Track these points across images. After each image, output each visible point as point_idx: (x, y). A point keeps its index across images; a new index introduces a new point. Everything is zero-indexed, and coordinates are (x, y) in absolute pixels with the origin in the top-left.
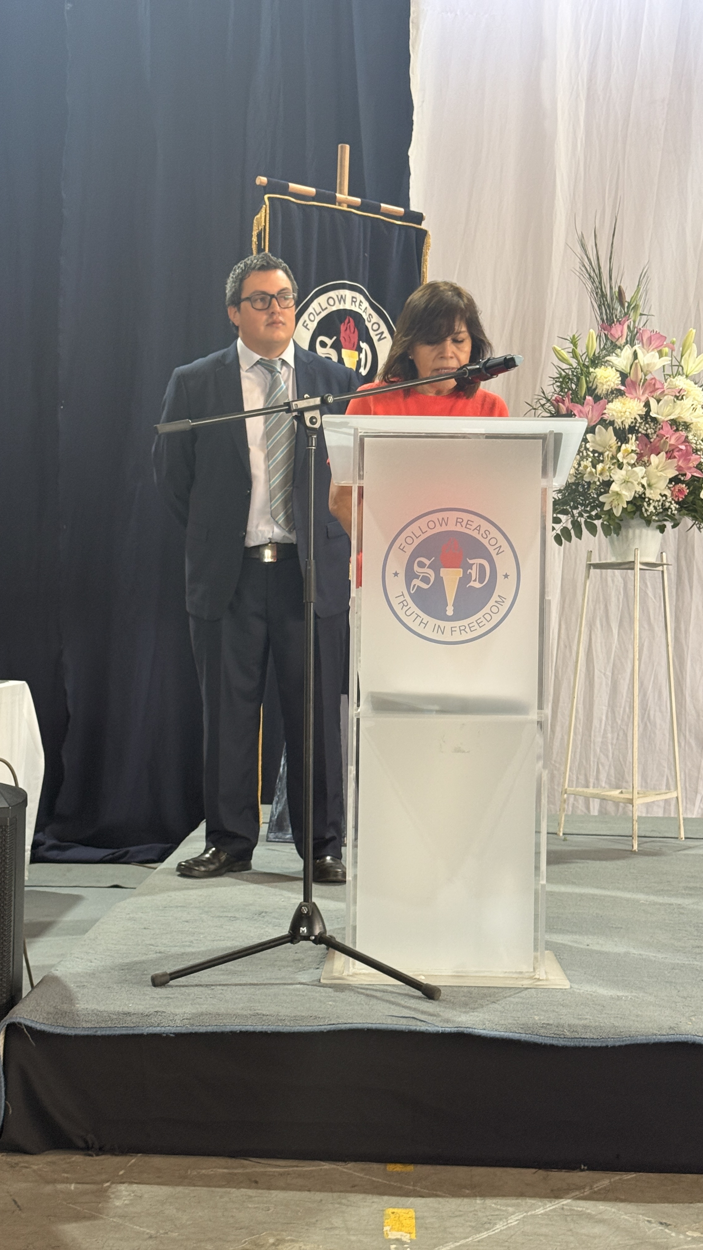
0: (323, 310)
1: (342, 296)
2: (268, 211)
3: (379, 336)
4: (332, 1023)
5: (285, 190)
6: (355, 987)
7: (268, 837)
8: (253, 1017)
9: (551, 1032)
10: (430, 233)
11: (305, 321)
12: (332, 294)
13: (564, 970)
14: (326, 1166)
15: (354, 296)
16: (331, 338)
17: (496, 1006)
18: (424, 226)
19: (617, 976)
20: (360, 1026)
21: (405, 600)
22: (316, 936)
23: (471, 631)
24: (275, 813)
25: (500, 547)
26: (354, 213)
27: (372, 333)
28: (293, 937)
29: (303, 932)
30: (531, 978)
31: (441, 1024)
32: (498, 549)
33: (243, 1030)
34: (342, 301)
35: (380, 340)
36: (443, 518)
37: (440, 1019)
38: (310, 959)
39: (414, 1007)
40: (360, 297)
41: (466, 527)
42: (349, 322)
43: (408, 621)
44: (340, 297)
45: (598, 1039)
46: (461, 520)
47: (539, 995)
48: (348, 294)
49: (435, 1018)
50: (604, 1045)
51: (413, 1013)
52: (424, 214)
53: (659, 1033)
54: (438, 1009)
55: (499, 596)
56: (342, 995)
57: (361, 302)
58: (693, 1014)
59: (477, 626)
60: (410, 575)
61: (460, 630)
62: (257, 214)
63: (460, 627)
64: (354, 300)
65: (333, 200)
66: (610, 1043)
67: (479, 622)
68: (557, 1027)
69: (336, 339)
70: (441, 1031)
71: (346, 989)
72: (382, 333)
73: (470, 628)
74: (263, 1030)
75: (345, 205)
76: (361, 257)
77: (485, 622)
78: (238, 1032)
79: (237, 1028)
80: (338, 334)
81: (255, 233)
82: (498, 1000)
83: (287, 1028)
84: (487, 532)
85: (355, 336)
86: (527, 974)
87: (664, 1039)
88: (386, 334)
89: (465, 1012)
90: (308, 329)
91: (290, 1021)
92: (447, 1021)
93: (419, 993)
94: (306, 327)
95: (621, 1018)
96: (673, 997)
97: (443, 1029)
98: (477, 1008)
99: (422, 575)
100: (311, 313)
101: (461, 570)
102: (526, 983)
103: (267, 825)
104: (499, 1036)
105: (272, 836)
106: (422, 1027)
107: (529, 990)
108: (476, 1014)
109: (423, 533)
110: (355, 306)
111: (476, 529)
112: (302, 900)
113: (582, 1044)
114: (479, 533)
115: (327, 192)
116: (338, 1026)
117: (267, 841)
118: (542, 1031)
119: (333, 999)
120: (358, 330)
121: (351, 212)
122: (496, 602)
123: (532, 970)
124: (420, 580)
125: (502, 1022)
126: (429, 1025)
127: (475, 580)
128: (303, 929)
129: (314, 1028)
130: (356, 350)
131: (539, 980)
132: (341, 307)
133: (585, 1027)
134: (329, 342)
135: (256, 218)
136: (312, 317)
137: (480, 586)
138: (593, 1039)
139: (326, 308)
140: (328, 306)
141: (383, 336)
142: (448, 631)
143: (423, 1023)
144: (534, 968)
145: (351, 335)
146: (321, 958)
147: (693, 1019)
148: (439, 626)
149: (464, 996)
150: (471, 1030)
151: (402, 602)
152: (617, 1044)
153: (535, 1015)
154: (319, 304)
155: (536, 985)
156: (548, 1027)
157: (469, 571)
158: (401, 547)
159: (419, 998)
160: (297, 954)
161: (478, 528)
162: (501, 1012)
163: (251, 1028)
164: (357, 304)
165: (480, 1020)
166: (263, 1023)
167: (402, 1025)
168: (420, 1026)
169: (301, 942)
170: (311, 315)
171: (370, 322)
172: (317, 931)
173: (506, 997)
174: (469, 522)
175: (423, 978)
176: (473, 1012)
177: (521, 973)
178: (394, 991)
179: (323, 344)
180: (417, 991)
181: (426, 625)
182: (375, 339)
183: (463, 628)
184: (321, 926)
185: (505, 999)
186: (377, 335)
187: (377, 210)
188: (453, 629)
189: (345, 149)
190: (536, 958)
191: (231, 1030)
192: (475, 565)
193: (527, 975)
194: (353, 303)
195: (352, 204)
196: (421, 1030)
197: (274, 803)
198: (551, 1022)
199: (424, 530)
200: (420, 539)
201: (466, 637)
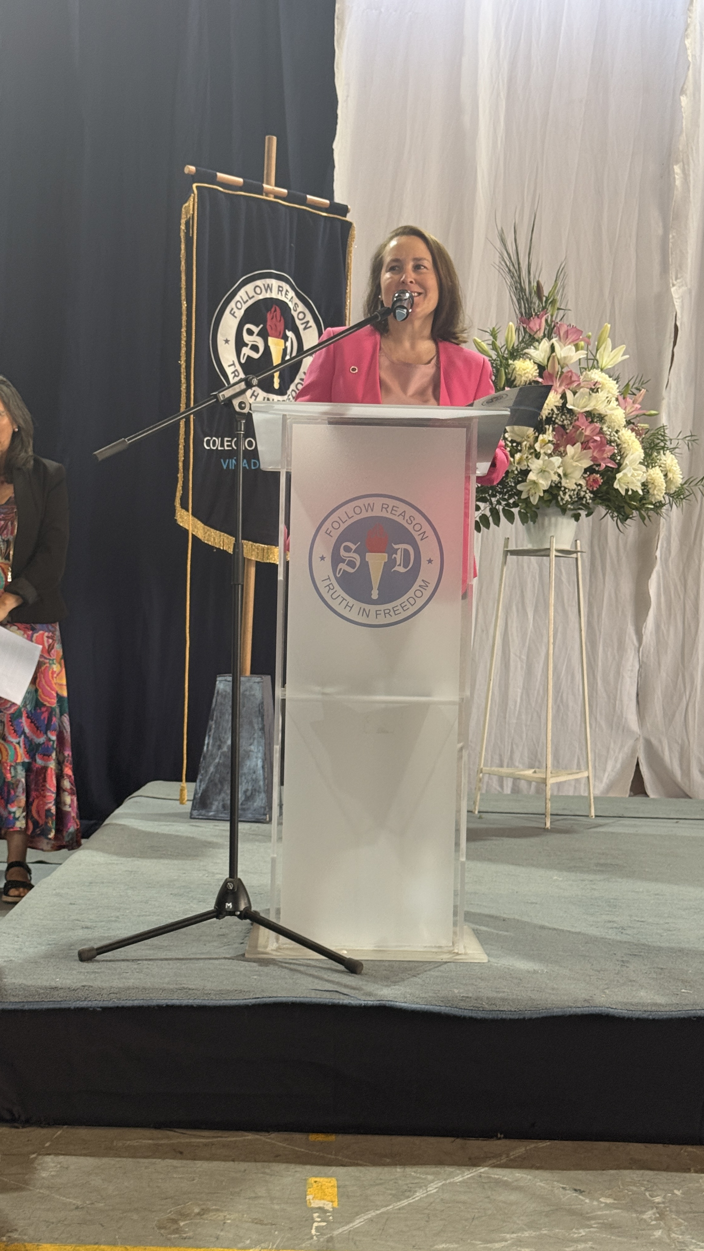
0: (250, 298)
1: (268, 286)
2: (196, 200)
3: (304, 325)
4: (257, 996)
5: (213, 180)
6: (280, 962)
7: (191, 814)
8: (179, 991)
9: (470, 1005)
10: (355, 225)
11: (232, 309)
12: (259, 283)
13: (482, 945)
14: (250, 1136)
15: (281, 285)
16: (257, 326)
17: (415, 979)
18: (349, 218)
19: (533, 950)
20: (284, 1000)
21: (331, 584)
22: (241, 912)
23: (396, 615)
24: (198, 790)
25: (425, 532)
26: (281, 204)
27: (298, 322)
28: (219, 912)
29: (229, 907)
30: (450, 952)
31: (363, 998)
32: (422, 535)
33: (169, 1003)
34: (269, 291)
35: (305, 328)
36: (369, 504)
37: (362, 992)
38: (235, 934)
39: (337, 980)
40: (286, 287)
41: (391, 513)
42: (275, 311)
43: (334, 604)
44: (266, 286)
45: (515, 1011)
46: (386, 506)
47: (458, 969)
48: (274, 283)
49: (357, 992)
50: (521, 1017)
51: (336, 986)
52: (349, 207)
53: (574, 1006)
54: (360, 983)
55: (423, 580)
56: (266, 969)
57: (287, 291)
58: (606, 986)
59: (401, 610)
60: (336, 559)
61: (385, 614)
62: (186, 202)
63: (384, 610)
64: (281, 289)
65: (260, 191)
66: (528, 1015)
67: (403, 605)
68: (476, 1000)
69: (262, 328)
70: (363, 1005)
71: (270, 964)
72: (308, 322)
73: (394, 611)
74: (189, 1004)
75: (272, 196)
76: (288, 247)
77: (409, 605)
78: (164, 1006)
79: (163, 1002)
80: (264, 322)
81: (183, 221)
82: (418, 974)
83: (212, 1001)
84: (412, 519)
85: (281, 326)
86: (446, 948)
87: (579, 1011)
88: (312, 323)
89: (387, 986)
90: (236, 317)
91: (215, 995)
92: (370, 994)
93: (341, 967)
94: (233, 315)
95: (538, 991)
96: (586, 970)
97: (366, 1002)
98: (399, 982)
99: (348, 559)
100: (238, 301)
101: (386, 555)
102: (445, 957)
103: (191, 803)
104: (419, 1009)
105: (195, 813)
106: (346, 1001)
107: (449, 964)
108: (397, 987)
109: (350, 518)
110: (282, 295)
111: (401, 514)
112: (228, 876)
113: (500, 1016)
114: (404, 519)
115: (255, 182)
116: (262, 999)
117: (191, 818)
118: (462, 1004)
119: (258, 973)
120: (284, 319)
121: (278, 203)
122: (420, 586)
123: (451, 944)
124: (346, 564)
125: (423, 995)
126: (352, 999)
127: (400, 565)
128: (229, 905)
129: (239, 1002)
130: (282, 338)
131: (458, 954)
132: (268, 296)
133: (503, 1000)
134: (256, 330)
135: (184, 206)
136: (239, 305)
137: (405, 570)
138: (511, 1011)
139: (253, 297)
140: (255, 295)
141: (309, 325)
142: (373, 614)
143: (345, 996)
144: (453, 943)
145: (278, 324)
146: (245, 933)
147: (607, 991)
148: (364, 609)
149: (385, 970)
150: (392, 1003)
151: (328, 586)
152: (534, 1016)
153: (455, 988)
154: (246, 292)
155: (456, 959)
156: (467, 999)
157: (394, 555)
158: (328, 532)
159: (342, 972)
160: (221, 930)
161: (403, 514)
162: (422, 985)
163: (177, 1002)
164: (284, 293)
165: (401, 994)
166: (189, 997)
167: (325, 998)
168: (343, 1000)
169: (226, 917)
170: (239, 303)
171: (295, 311)
172: (242, 906)
173: (426, 971)
174: (394, 508)
175: (345, 952)
176: (395, 985)
177: (440, 947)
178: (318, 965)
179: (250, 332)
180: (339, 965)
181: (351, 608)
182: (301, 328)
183: (388, 611)
184: (246, 901)
185: (425, 973)
186: (302, 324)
187: (304, 202)
188: (378, 612)
189: (272, 140)
190: (455, 933)
191: (157, 1003)
192: (400, 550)
193: (445, 950)
194: (280, 293)
195: (279, 195)
196: (344, 1004)
197: (198, 781)
198: (470, 995)
199: (350, 515)
200: (347, 524)
201: (391, 620)
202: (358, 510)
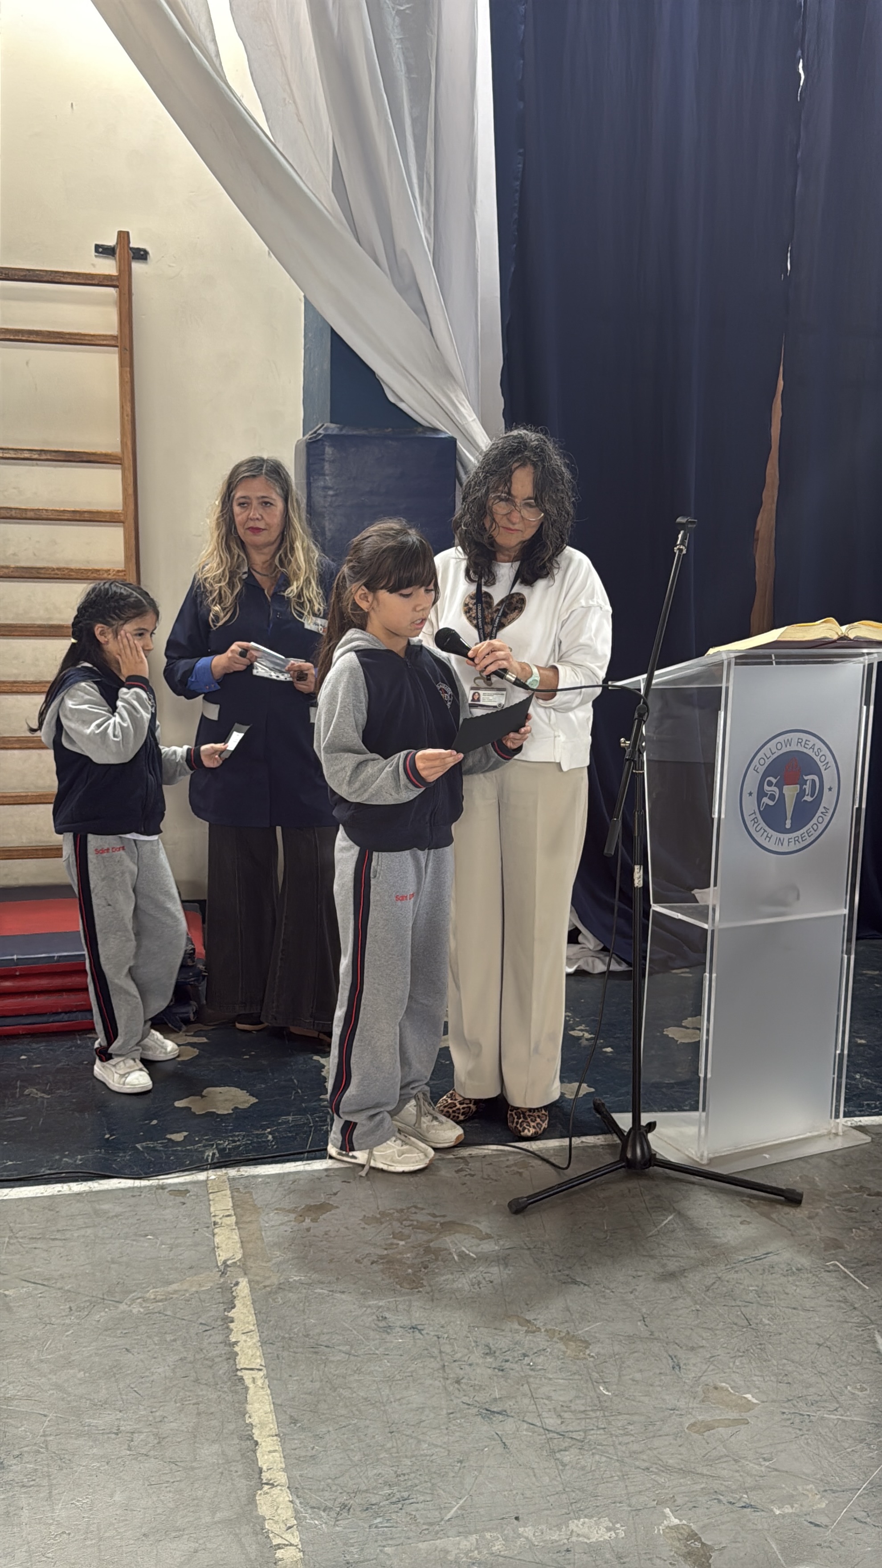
21: (756, 817)
23: (802, 841)
25: (828, 763)
32: (825, 765)
36: (788, 740)
41: (802, 747)
43: (757, 836)
46: (800, 741)
55: (824, 807)
59: (807, 836)
61: (795, 841)
63: (794, 838)
67: (808, 831)
73: (802, 838)
77: (813, 831)
84: (819, 749)
99: (769, 793)
109: (771, 755)
111: (810, 747)
114: (813, 751)
122: (822, 812)
124: (768, 798)
127: (808, 795)
137: (811, 799)
148: (781, 839)
151: (754, 819)
157: (804, 786)
158: (756, 769)
161: (814, 748)
174: (805, 742)
181: (770, 838)
183: (797, 838)
188: (790, 840)
192: (808, 781)
199: (773, 751)
200: (771, 760)
201: (799, 846)
202: (779, 746)
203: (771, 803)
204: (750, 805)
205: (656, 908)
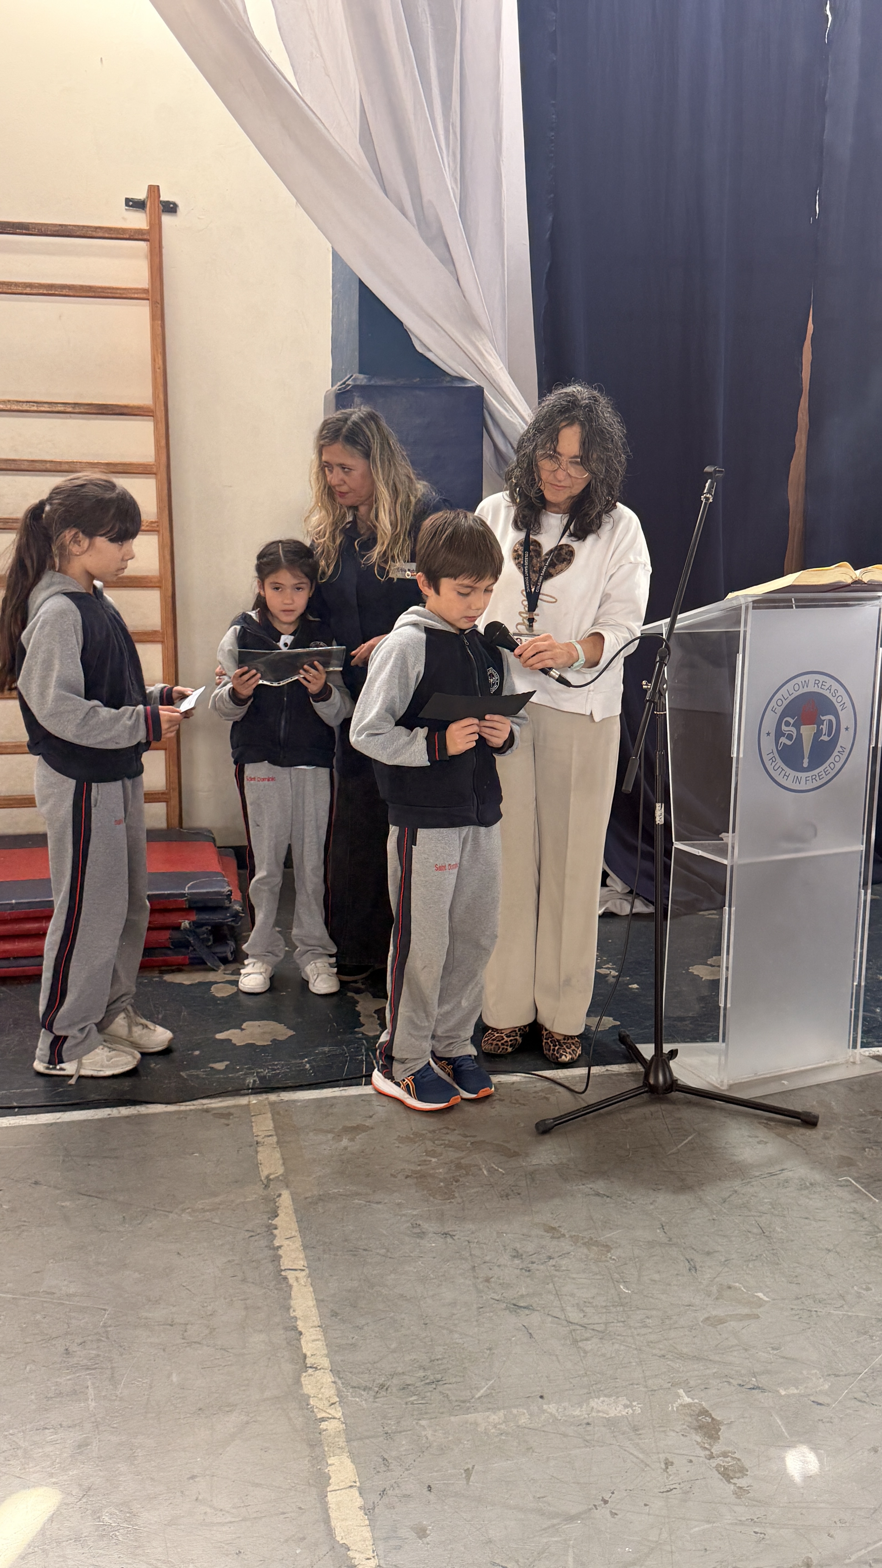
21: (774, 757)
23: (820, 779)
25: (844, 703)
32: (842, 705)
36: (805, 681)
41: (820, 688)
43: (775, 775)
46: (818, 682)
55: (841, 747)
59: (824, 775)
61: (812, 779)
63: (812, 776)
67: (825, 770)
73: (819, 776)
77: (829, 770)
84: (836, 691)
99: (787, 733)
101: (815, 726)
109: (790, 695)
111: (828, 689)
114: (830, 692)
122: (839, 752)
124: (786, 738)
127: (825, 734)
137: (828, 739)
142: (803, 781)
148: (797, 777)
151: (772, 759)
157: (821, 726)
158: (774, 709)
174: (824, 683)
181: (788, 777)
183: (815, 777)
188: (807, 779)
192: (825, 721)
199: (790, 692)
200: (788, 701)
201: (816, 784)
202: (797, 687)
203: (789, 743)
204: (768, 744)
205: (678, 845)
